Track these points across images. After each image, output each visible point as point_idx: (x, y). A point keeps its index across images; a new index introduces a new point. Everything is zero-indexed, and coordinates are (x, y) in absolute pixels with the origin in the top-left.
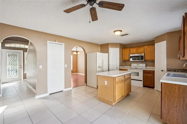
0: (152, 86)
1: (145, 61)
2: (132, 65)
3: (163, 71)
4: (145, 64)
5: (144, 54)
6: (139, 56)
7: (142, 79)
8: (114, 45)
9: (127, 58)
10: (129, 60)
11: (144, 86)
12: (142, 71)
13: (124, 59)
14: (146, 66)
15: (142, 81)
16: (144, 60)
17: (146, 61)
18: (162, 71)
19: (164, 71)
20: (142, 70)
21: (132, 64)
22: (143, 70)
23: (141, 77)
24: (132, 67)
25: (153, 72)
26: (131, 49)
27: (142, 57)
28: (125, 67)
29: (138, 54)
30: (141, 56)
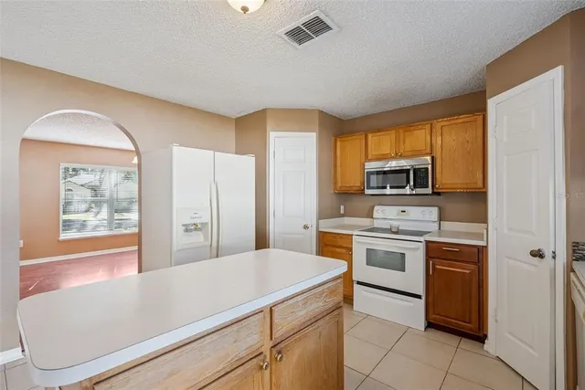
0: (470, 327)
1: (434, 193)
2: (379, 211)
3: (541, 256)
4: (435, 211)
5: (429, 158)
6: (407, 171)
7: (421, 290)
8: (295, 117)
9: (354, 181)
10: (362, 192)
11: (430, 325)
12: (422, 247)
13: (339, 185)
14: (441, 218)
15: (419, 297)
16: (429, 190)
17: (439, 194)
18: (538, 254)
19: (548, 254)
20: (422, 239)
21: (376, 208)
22: (428, 242)
23: (414, 276)
24: (377, 224)
25: (478, 256)
26: (370, 136)
27: (420, 177)
28: (348, 220)
29: (402, 157)
30: (416, 171)
